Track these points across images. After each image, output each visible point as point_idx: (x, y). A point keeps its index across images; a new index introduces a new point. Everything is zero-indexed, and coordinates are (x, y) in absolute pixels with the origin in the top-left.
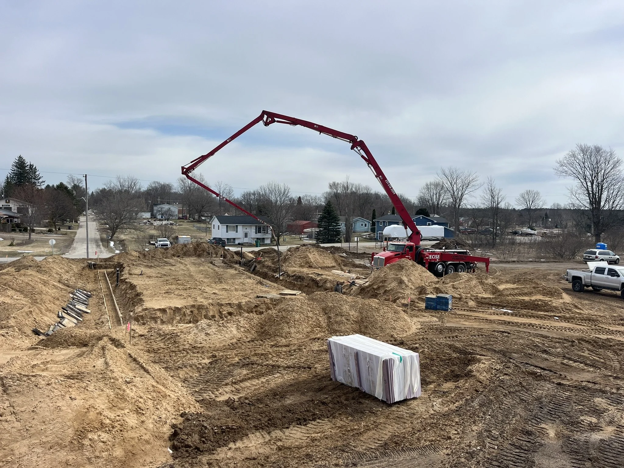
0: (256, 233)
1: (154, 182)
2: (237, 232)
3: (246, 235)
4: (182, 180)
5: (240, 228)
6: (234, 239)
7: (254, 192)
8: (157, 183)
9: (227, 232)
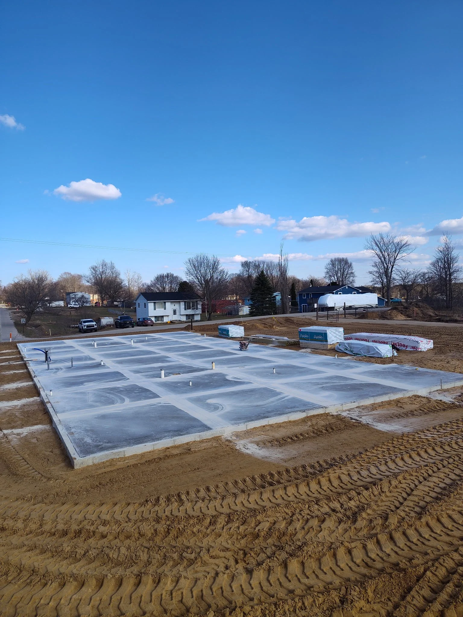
0: (185, 309)
1: (65, 273)
2: (165, 309)
3: (175, 312)
4: (94, 269)
5: (168, 305)
6: (163, 317)
7: (168, 274)
8: (68, 273)
9: (155, 309)
